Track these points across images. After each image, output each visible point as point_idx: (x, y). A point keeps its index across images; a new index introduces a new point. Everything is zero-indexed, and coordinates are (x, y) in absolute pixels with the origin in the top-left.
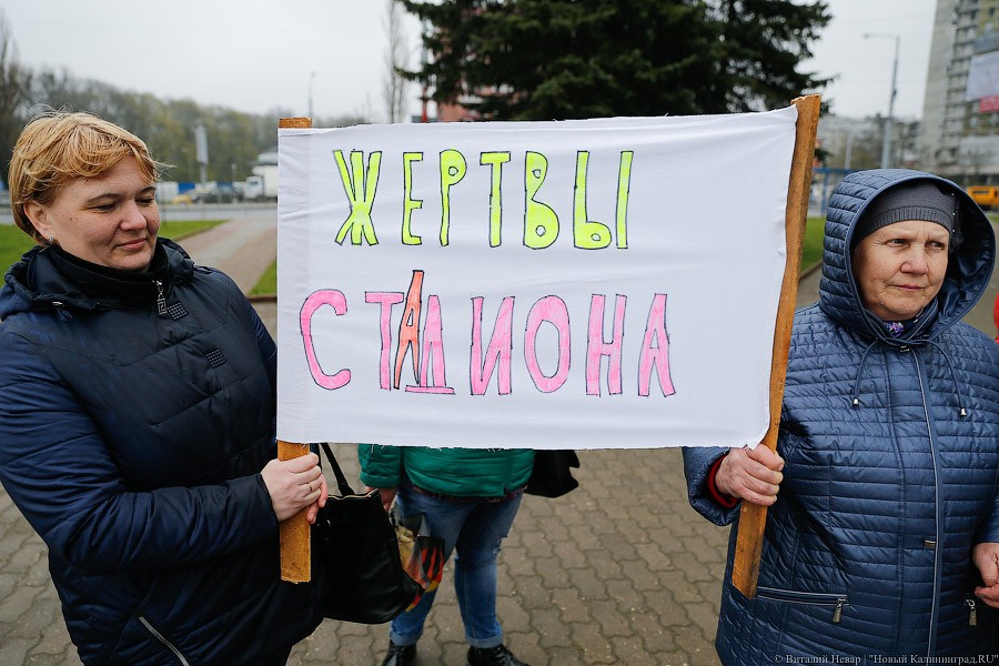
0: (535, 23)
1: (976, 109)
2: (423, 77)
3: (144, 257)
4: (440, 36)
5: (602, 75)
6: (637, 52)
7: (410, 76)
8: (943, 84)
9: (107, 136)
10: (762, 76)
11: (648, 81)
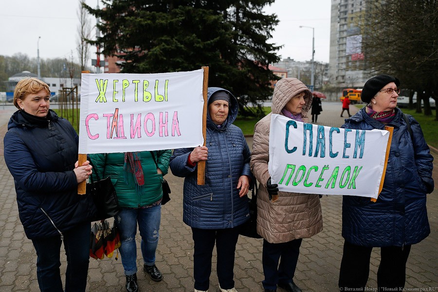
0: (149, 22)
1: (350, 58)
2: (98, 43)
3: (45, 114)
4: (106, 25)
5: (179, 45)
6: (194, 35)
7: (92, 43)
8: (336, 48)
9: (39, 84)
10: (253, 45)
11: (199, 47)
